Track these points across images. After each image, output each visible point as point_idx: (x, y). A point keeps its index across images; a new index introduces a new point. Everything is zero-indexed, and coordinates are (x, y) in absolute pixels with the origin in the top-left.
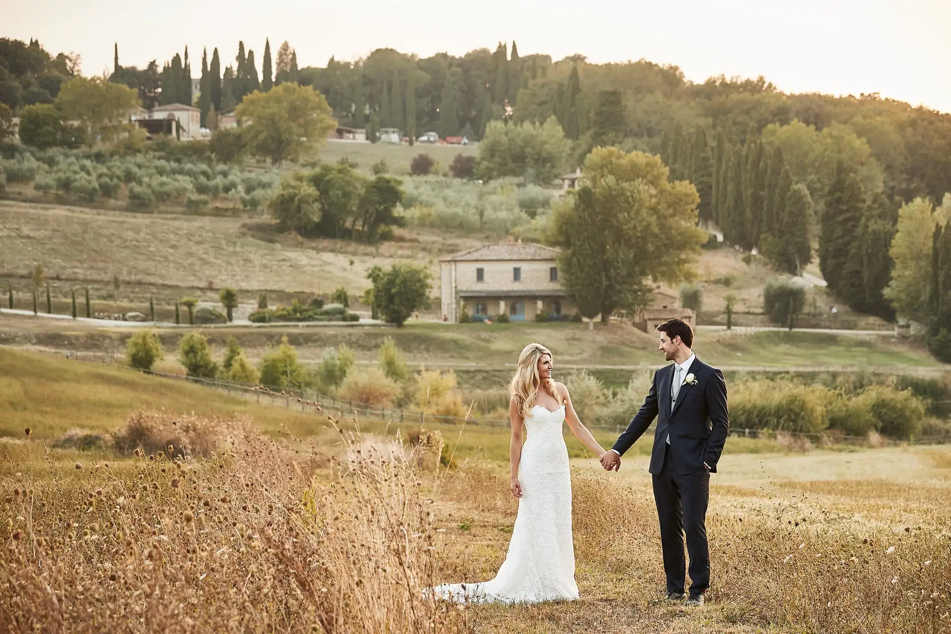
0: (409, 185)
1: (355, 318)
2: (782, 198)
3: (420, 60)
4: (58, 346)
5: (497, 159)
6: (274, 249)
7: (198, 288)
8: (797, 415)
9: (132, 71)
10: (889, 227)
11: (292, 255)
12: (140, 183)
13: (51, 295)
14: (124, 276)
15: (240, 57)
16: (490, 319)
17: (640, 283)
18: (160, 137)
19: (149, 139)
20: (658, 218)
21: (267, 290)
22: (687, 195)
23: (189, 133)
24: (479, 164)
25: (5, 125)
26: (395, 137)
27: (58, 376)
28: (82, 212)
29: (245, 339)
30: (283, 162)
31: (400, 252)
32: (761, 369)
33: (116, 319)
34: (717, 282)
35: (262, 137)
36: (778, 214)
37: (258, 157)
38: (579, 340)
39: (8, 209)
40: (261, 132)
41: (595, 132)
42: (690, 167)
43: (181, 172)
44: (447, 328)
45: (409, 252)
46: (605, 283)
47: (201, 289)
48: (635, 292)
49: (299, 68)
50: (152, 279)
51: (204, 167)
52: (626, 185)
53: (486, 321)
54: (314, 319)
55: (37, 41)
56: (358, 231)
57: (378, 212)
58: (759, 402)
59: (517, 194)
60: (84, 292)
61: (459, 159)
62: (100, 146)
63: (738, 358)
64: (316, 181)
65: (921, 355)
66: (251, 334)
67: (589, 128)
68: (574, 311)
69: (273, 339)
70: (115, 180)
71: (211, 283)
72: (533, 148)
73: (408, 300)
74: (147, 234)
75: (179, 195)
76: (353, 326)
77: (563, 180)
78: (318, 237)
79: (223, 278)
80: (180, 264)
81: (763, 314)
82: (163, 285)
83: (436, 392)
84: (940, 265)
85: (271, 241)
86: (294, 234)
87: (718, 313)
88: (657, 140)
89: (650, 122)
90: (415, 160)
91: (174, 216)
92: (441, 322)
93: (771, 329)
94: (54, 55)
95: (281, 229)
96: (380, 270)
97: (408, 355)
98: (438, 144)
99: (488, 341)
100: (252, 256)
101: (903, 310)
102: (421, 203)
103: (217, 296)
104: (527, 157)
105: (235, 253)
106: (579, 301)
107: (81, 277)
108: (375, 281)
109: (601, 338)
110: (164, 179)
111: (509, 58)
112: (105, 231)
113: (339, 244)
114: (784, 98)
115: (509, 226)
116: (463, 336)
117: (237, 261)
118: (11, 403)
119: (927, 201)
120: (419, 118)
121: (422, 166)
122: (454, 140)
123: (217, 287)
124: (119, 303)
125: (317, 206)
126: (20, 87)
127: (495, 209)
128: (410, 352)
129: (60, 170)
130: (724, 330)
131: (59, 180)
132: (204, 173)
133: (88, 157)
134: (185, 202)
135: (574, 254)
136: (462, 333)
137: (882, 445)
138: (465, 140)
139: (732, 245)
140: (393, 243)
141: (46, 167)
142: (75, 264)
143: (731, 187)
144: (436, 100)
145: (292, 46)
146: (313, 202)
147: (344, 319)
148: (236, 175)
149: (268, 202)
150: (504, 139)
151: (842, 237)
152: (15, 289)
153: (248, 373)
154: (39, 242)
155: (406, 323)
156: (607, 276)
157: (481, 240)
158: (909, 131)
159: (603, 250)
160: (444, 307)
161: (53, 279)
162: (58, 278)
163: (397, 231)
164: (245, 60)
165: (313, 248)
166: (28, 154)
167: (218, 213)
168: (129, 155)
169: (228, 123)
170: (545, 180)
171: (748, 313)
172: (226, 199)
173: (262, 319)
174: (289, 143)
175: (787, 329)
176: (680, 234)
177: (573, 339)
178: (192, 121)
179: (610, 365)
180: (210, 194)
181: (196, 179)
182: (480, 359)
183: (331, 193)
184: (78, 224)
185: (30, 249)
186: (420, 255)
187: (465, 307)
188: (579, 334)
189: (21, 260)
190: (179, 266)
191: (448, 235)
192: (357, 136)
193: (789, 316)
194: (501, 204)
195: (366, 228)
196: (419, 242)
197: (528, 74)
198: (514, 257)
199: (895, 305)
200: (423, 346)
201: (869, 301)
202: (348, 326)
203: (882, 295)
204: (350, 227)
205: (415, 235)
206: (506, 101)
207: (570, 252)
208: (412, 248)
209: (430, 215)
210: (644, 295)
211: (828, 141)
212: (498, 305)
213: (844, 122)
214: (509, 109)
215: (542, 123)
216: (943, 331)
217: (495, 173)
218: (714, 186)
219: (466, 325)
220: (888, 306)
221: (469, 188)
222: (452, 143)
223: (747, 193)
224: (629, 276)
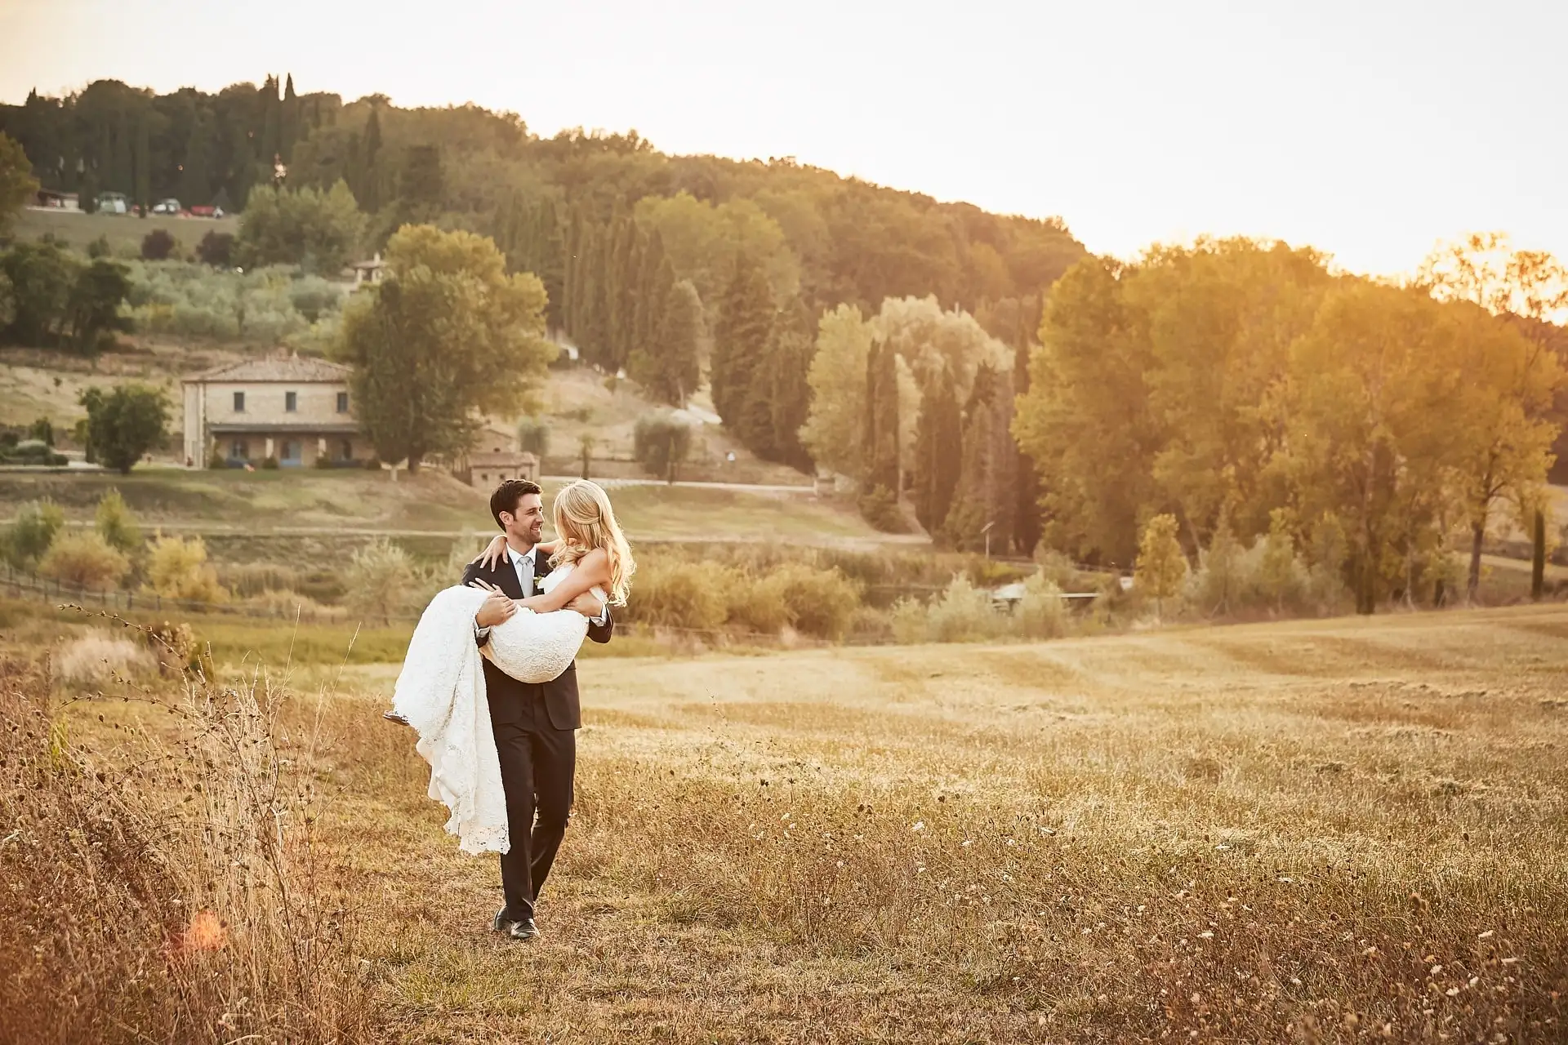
0: (138, 273)
1: (63, 460)
2: (661, 300)
5: (263, 239)
8: (686, 605)
10: (807, 343)
16: (252, 465)
17: (462, 417)
20: (489, 325)
22: (530, 294)
24: (237, 245)
26: (120, 206)
31: (126, 368)
34: (569, 415)
36: (655, 322)
38: (377, 494)
41: (400, 204)
42: (533, 254)
44: (192, 476)
45: (138, 369)
46: (413, 415)
48: (456, 428)
52: (444, 278)
53: (247, 467)
54: (5, 462)
56: (66, 337)
57: (95, 310)
59: (290, 289)
61: (209, 239)
64: (9, 266)
65: (852, 520)
67: (392, 198)
68: (370, 454)
72: (314, 224)
73: (137, 436)
76: (58, 472)
77: (357, 269)
81: (632, 461)
83: (177, 566)
84: (876, 396)
87: (571, 459)
88: (488, 216)
89: (477, 190)
90: (147, 238)
92: (183, 467)
93: (644, 482)
96: (98, 392)
97: (138, 513)
98: (181, 217)
99: (250, 495)
101: (825, 458)
102: (156, 299)
104: (305, 237)
106: (378, 440)
108: (90, 408)
109: (408, 492)
111: (282, 97)
113: (39, 356)
114: (666, 161)
115: (278, 332)
116: (213, 488)
119: (856, 308)
120: (154, 178)
121: (157, 247)
122: (203, 210)
125: (9, 301)
127: (259, 309)
135: (371, 375)
136: (215, 483)
137: (799, 647)
138: (219, 211)
139: (590, 365)
140: (116, 355)
143: (590, 285)
144: (177, 153)
146: (5, 296)
147: (47, 462)
150: (274, 210)
151: (744, 355)
155: (134, 468)
156: (417, 406)
157: (240, 352)
158: (835, 211)
159: (412, 369)
160: (188, 447)
163: (121, 338)
170: (331, 269)
171: (612, 460)
175: (665, 483)
176: (519, 348)
177: (368, 494)
179: (420, 530)
182: (237, 520)
183: (29, 284)
186: (154, 372)
187: (217, 447)
188: (376, 486)
191: (193, 345)
192: (66, 203)
193: (669, 464)
194: (268, 302)
195: (78, 333)
196: (153, 354)
197: (308, 120)
198: (288, 377)
199: (815, 451)
200: (158, 502)
201: (778, 444)
202: (52, 472)
203: (797, 437)
204: (56, 332)
205: (146, 345)
206: (277, 157)
207: (365, 371)
208: (142, 362)
209: (168, 316)
210: (469, 432)
211: (726, 221)
212: (264, 444)
213: (748, 196)
214: (280, 168)
215: (327, 190)
216: (880, 488)
217: (260, 259)
218: (566, 282)
219: (218, 472)
220: (805, 453)
221: (223, 279)
222: (200, 215)
223: (613, 291)
224: (447, 407)
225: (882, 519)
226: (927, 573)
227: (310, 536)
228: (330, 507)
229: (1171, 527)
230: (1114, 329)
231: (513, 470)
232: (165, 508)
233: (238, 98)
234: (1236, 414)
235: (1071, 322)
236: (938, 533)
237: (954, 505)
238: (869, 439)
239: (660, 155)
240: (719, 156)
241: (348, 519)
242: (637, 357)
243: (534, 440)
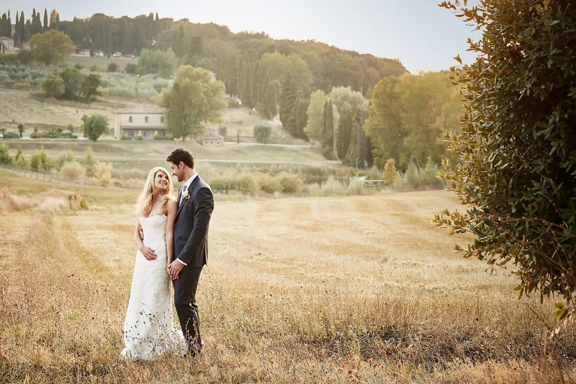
0: (104, 77)
1: (76, 137)
2: (265, 87)
3: (115, 19)
5: (145, 66)
6: (43, 105)
7: (8, 122)
8: (247, 185)
10: (307, 101)
11: (52, 108)
15: (34, 15)
16: (135, 138)
17: (199, 124)
20: (207, 97)
21: (38, 124)
22: (220, 87)
23: (9, 50)
24: (137, 68)
26: (102, 54)
29: (26, 146)
30: (51, 65)
31: (99, 107)
32: (248, 162)
34: (236, 123)
35: (41, 54)
36: (263, 94)
37: (39, 62)
40: (40, 51)
41: (189, 55)
42: (228, 72)
43: (3, 69)
44: (115, 142)
45: (103, 107)
46: (184, 124)
47: (10, 123)
48: (197, 128)
49: (60, 21)
51: (14, 67)
52: (194, 82)
53: (133, 139)
54: (58, 137)
56: (81, 97)
57: (90, 89)
58: (232, 179)
59: (152, 82)
61: (129, 65)
63: (240, 157)
64: (63, 75)
65: (319, 156)
66: (30, 144)
67: (187, 53)
68: (171, 136)
69: (38, 146)
71: (14, 120)
72: (161, 61)
73: (99, 130)
75: (2, 80)
76: (74, 141)
77: (174, 76)
78: (63, 100)
79: (20, 117)
81: (253, 137)
83: (103, 172)
84: (327, 118)
85: (43, 101)
86: (52, 98)
87: (233, 137)
88: (216, 59)
89: (213, 50)
90: (109, 65)
92: (113, 139)
93: (256, 144)
95: (47, 96)
96: (87, 116)
98: (121, 58)
99: (133, 148)
100: (34, 108)
101: (311, 136)
102: (110, 85)
103: (16, 126)
104: (158, 65)
105: (26, 107)
106: (173, 131)
108: (85, 121)
111: (155, 19)
113: (73, 103)
114: (273, 41)
115: (148, 96)
116: (122, 146)
117: (27, 110)
119: (323, 91)
120: (114, 45)
121: (112, 68)
122: (129, 56)
123: (17, 122)
125: (63, 86)
127: (142, 89)
128: (98, 152)
130: (236, 144)
132: (14, 70)
134: (5, 82)
135: (171, 111)
136: (122, 144)
138: (133, 56)
139: (245, 107)
140: (97, 103)
143: (245, 81)
144: (122, 37)
145: (57, 11)
146: (61, 84)
147: (71, 137)
148: (28, 71)
149: (41, 84)
150: (149, 57)
151: (289, 105)
153: (26, 162)
155: (99, 139)
156: (185, 121)
157: (136, 102)
158: (326, 57)
159: (184, 110)
160: (115, 133)
163: (99, 98)
164: (36, 17)
165: (61, 105)
167: (20, 88)
169: (27, 47)
170: (166, 76)
171: (247, 137)
172: (23, 82)
173: (35, 137)
174: (53, 56)
175: (263, 144)
177: (170, 148)
178: (11, 45)
180: (16, 79)
181: (10, 72)
182: (129, 156)
183: (69, 80)
186: (108, 108)
187: (124, 133)
188: (172, 146)
191: (121, 100)
192: (86, 53)
193: (264, 139)
194: (145, 86)
195: (85, 96)
196: (108, 103)
197: (162, 27)
198: (146, 112)
199: (308, 135)
200: (104, 150)
201: (298, 132)
202: (72, 141)
203: (303, 131)
204: (78, 96)
205: (106, 100)
206: (153, 38)
207: (169, 110)
208: (104, 105)
209: (114, 91)
210: (201, 129)
211: (290, 61)
212: (138, 132)
213: (297, 53)
214: (154, 42)
215: (165, 51)
216: (327, 146)
217: (144, 72)
218: (238, 80)
219: (123, 141)
220: (306, 135)
221: (132, 78)
222: (127, 57)
223: (251, 84)
224: (195, 121)
225: (328, 156)
226: (337, 173)
227: (150, 161)
228: (157, 152)
229: (393, 163)
230: (394, 100)
231: (215, 141)
232: (106, 152)
233: (141, 19)
234: (428, 126)
235: (380, 97)
236: (344, 160)
237: (348, 152)
238: (324, 131)
239: (272, 39)
240: (290, 39)
241: (163, 156)
242: (258, 105)
243: (223, 131)
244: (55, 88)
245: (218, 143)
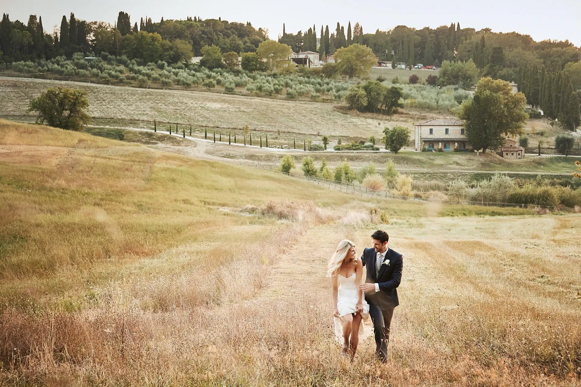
0: (406, 89)
1: (378, 149)
2: (568, 97)
3: (417, 31)
4: (254, 160)
5: (446, 77)
6: (347, 117)
7: (314, 135)
8: (547, 198)
9: (291, 36)
11: (356, 120)
12: (291, 88)
13: (252, 137)
14: (283, 129)
15: (338, 29)
16: (435, 150)
17: (500, 136)
18: (301, 66)
19: (297, 66)
20: (508, 109)
21: (342, 136)
22: (521, 99)
23: (314, 64)
24: (438, 79)
25: (235, 61)
26: (403, 66)
27: (249, 177)
28: (266, 100)
29: (329, 158)
30: (354, 77)
31: (401, 119)
32: (549, 174)
33: (278, 148)
34: (538, 134)
35: (344, 67)
36: (566, 105)
37: (343, 76)
38: (472, 160)
39: (236, 99)
40: (344, 65)
41: (490, 65)
42: (530, 82)
43: (309, 83)
44: (416, 154)
45: (404, 119)
46: (484, 135)
48: (497, 140)
49: (363, 34)
50: (295, 131)
51: (319, 80)
52: (494, 94)
53: (433, 151)
54: (360, 149)
55: (250, 23)
56: (383, 110)
57: (392, 101)
58: (532, 193)
59: (453, 93)
60: (265, 136)
61: (430, 77)
62: (275, 70)
63: (541, 169)
64: (366, 88)
66: (334, 156)
67: (488, 63)
68: (471, 148)
69: (341, 158)
70: (281, 87)
71: (319, 133)
72: (462, 73)
73: (400, 142)
74: (294, 110)
75: (308, 93)
76: (376, 153)
77: (475, 87)
78: (366, 112)
79: (324, 130)
80: (307, 124)
81: (555, 149)
82: (299, 133)
83: (404, 184)
85: (346, 114)
86: (355, 111)
87: (535, 148)
88: (517, 69)
89: (515, 61)
90: (411, 77)
91: (305, 102)
92: (414, 151)
93: (558, 155)
94: (257, 29)
95: (350, 108)
96: (388, 129)
97: (399, 165)
98: (423, 69)
99: (433, 160)
100: (337, 121)
102: (411, 97)
103: (321, 138)
104: (459, 77)
105: (330, 119)
106: (473, 143)
107: (264, 129)
108: (386, 133)
109: (482, 159)
110: (302, 86)
111: (456, 30)
112: (275, 109)
113: (375, 115)
114: (578, 49)
115: (449, 107)
116: (423, 158)
117: (331, 123)
118: (230, 190)
120: (415, 57)
121: (414, 80)
123: (322, 134)
124: (280, 141)
125: (366, 99)
126: (242, 43)
127: (443, 100)
128: (400, 164)
129: (258, 82)
130: (537, 156)
131: (257, 86)
132: (319, 84)
133: (269, 76)
134: (310, 96)
135: (471, 123)
136: (423, 156)
138: (434, 68)
139: (547, 118)
140: (398, 115)
141: (252, 80)
142: (262, 123)
143: (547, 92)
144: (423, 48)
145: (360, 25)
146: (364, 97)
147: (373, 150)
148: (332, 84)
149: (345, 97)
150: (450, 69)
152: (237, 134)
153: (330, 174)
154: (248, 113)
155: (400, 151)
156: (485, 133)
157: (436, 114)
159: (484, 122)
160: (416, 145)
161: (253, 130)
162: (255, 130)
163: (400, 110)
164: (340, 30)
165: (364, 117)
166: (244, 74)
167: (324, 101)
168: (287, 74)
169: (331, 60)
170: (467, 87)
171: (549, 148)
172: (328, 95)
173: (339, 149)
174: (356, 70)
175: (565, 156)
176: (517, 115)
177: (470, 160)
178: (316, 59)
179: (485, 171)
180: (321, 93)
181: (315, 86)
182: (429, 167)
183: (372, 94)
184: (264, 106)
185: (244, 117)
186: (410, 120)
187: (424, 145)
188: (472, 157)
189: (240, 122)
190: (306, 125)
191: (423, 111)
192: (388, 65)
193: (566, 150)
194: (446, 98)
195: (387, 108)
196: (409, 114)
197: (464, 38)
198: (446, 124)
200: (405, 162)
202: (374, 152)
204: (380, 108)
205: (408, 112)
206: (455, 48)
207: (469, 122)
208: (406, 117)
209: (415, 103)
210: (501, 141)
212: (439, 144)
214: (456, 52)
215: (466, 62)
217: (445, 84)
218: (540, 90)
219: (424, 153)
221: (433, 90)
222: (429, 68)
223: (554, 95)
224: (495, 133)
227: (450, 173)
228: (457, 164)
231: (516, 152)
232: (407, 164)
233: (442, 30)
239: (576, 48)
241: (463, 167)
242: (560, 115)
243: (524, 143)
244: (358, 100)
245: (519, 154)
